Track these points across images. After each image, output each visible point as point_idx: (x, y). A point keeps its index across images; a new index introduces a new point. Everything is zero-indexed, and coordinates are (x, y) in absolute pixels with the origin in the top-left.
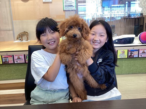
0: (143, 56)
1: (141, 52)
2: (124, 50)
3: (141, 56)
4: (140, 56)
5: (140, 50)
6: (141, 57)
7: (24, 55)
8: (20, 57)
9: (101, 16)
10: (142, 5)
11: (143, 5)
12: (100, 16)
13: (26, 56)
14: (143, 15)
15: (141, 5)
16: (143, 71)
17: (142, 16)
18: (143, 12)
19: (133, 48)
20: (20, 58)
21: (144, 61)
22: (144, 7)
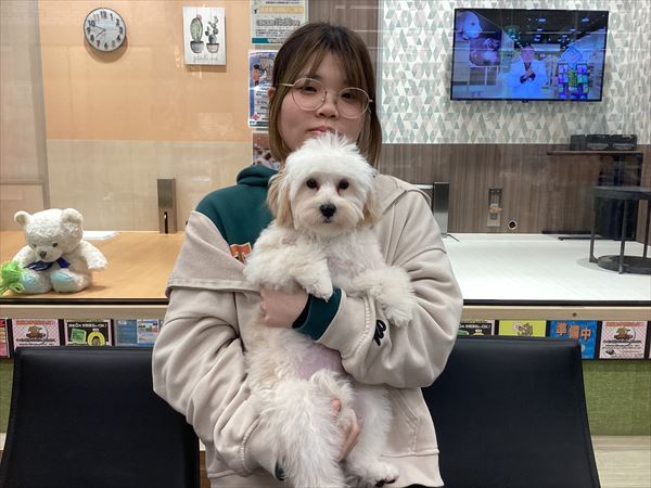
0: (619, 353)
1: (608, 333)
2: (531, 323)
3: (610, 353)
4: (603, 354)
5: (604, 323)
6: (609, 356)
7: (61, 322)
8: (41, 332)
9: (446, 139)
10: (633, 98)
11: (637, 99)
12: (439, 139)
13: (70, 329)
14: (640, 142)
15: (630, 98)
16: (621, 422)
17: (633, 149)
18: (638, 128)
19: (575, 315)
20: (40, 336)
21: (625, 374)
22: (643, 109)
